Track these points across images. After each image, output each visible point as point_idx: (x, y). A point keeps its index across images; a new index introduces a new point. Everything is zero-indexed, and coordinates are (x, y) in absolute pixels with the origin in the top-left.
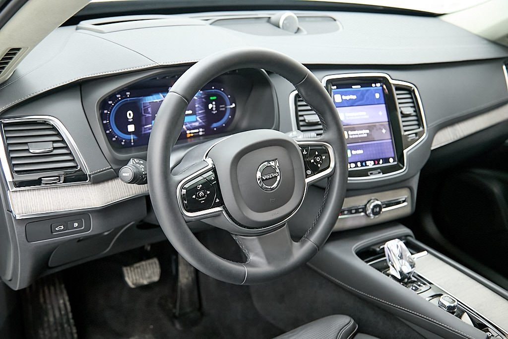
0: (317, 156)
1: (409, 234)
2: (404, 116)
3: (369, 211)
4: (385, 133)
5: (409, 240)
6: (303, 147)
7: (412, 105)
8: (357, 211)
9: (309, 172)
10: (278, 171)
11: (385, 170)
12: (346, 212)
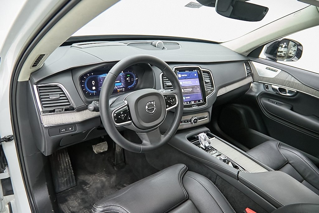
0: (171, 99)
1: (208, 131)
2: (206, 83)
3: (192, 122)
4: (199, 90)
5: (208, 133)
6: (165, 96)
7: (209, 78)
8: (188, 122)
9: (168, 106)
10: (155, 105)
11: (198, 105)
12: (183, 122)
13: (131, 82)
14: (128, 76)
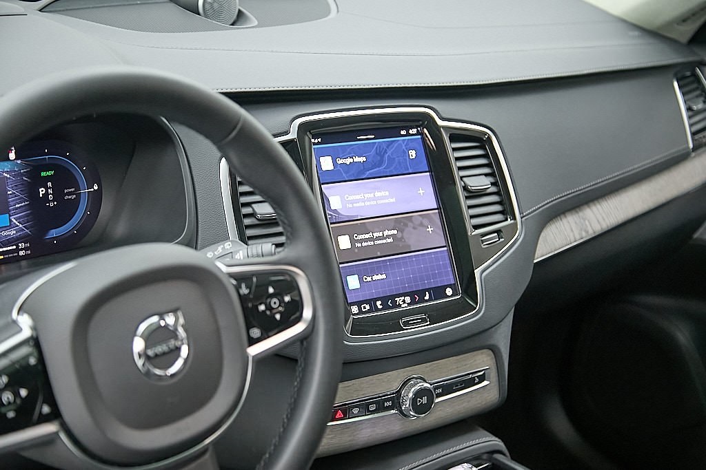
0: (272, 296)
1: (497, 448)
2: (472, 194)
3: (407, 405)
4: (433, 235)
5: (496, 459)
6: (240, 278)
7: (487, 170)
8: (381, 408)
9: (256, 333)
11: (436, 316)
12: (356, 411)
13: (65, 211)
14: (43, 174)
